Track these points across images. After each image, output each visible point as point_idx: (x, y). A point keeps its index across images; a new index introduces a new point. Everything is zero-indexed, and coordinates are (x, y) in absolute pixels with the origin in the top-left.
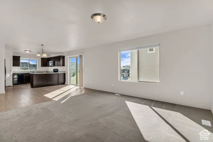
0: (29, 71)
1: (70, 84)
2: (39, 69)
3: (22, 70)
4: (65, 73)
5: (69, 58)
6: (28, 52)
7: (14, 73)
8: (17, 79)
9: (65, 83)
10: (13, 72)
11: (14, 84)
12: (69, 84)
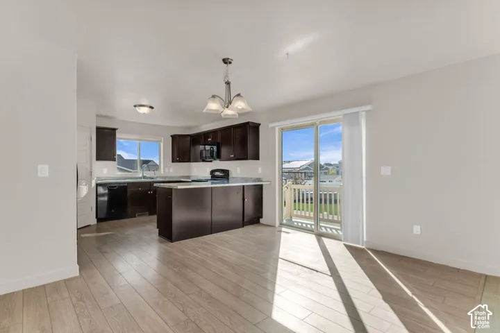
0: (141, 175)
1: (282, 224)
2: (167, 170)
3: (119, 174)
4: (262, 186)
5: (277, 129)
6: (145, 110)
7: (99, 182)
8: (106, 198)
9: (262, 221)
10: (98, 178)
11: (99, 220)
12: (277, 224)
